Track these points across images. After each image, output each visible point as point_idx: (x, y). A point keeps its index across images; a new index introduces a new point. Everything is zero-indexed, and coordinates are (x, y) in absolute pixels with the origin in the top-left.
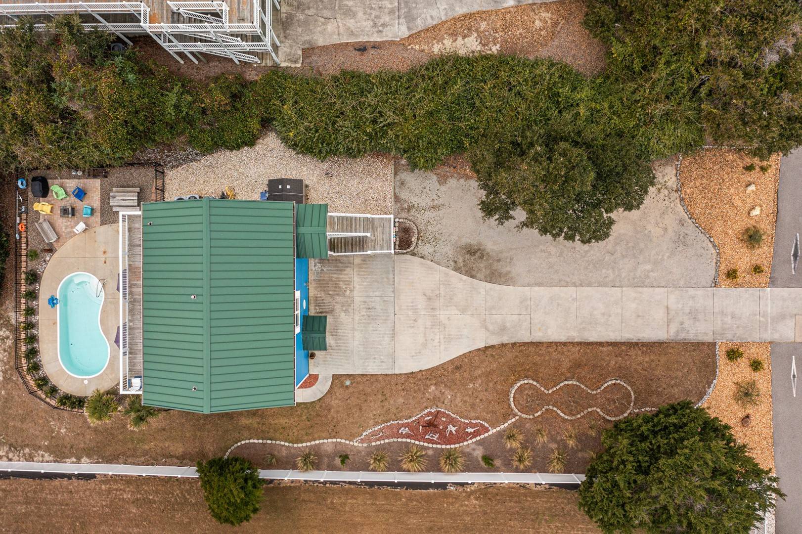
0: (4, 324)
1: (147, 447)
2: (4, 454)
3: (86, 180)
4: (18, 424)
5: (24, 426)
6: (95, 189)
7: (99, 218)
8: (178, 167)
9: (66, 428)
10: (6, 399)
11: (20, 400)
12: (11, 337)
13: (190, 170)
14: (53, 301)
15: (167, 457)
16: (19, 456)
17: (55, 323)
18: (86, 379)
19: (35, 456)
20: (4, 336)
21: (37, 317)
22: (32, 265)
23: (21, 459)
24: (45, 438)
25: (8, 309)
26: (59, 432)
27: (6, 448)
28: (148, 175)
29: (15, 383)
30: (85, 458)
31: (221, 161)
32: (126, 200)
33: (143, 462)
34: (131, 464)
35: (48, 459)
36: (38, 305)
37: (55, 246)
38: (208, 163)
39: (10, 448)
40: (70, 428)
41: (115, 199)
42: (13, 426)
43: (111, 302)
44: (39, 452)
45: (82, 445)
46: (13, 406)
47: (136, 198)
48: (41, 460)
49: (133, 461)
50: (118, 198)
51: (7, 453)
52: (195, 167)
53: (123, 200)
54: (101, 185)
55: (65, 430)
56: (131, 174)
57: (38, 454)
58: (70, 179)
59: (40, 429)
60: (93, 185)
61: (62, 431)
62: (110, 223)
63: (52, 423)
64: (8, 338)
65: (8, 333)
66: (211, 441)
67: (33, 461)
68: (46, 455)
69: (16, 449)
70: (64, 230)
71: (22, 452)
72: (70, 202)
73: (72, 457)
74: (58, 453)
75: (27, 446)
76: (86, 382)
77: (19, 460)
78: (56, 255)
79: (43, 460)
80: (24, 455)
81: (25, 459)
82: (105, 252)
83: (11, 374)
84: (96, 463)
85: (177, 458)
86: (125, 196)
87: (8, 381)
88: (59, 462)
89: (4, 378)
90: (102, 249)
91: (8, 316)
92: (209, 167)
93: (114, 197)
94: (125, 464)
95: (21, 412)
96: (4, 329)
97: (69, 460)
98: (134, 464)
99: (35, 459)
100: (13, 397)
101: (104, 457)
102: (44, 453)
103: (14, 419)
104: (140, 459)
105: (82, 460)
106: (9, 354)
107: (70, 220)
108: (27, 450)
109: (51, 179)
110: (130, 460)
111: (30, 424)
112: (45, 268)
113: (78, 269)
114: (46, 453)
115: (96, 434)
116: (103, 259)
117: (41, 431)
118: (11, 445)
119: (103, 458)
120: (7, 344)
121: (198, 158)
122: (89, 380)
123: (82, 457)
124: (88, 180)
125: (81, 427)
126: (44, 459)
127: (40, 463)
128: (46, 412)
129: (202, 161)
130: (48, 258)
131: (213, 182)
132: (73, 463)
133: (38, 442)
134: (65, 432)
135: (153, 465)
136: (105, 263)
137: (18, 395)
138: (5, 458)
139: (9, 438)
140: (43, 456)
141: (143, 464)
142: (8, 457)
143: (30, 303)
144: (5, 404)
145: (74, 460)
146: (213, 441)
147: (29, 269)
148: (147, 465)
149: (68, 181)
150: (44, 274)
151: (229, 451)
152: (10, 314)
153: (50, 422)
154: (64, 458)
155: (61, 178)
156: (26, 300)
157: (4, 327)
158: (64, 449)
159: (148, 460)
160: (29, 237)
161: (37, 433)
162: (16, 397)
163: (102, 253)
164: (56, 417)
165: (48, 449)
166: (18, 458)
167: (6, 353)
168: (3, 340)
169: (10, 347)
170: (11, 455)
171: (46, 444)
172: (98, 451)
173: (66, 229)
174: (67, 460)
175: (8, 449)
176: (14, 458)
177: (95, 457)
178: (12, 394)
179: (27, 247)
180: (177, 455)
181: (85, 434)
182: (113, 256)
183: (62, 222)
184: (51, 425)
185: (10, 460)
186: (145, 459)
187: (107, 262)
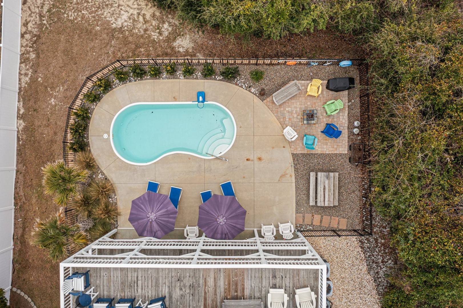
0: (176, 29)
1: (34, 201)
2: (29, 29)
3: (347, 136)
4: (61, 46)
5: (59, 54)
6: (335, 147)
7: (301, 152)
8: (362, 248)
9: (56, 105)
10: (91, 32)
11: (88, 49)
12: (161, 38)
13: (357, 262)
14: (202, 96)
15: (24, 223)
16: (27, 46)
17: (175, 99)
18: (109, 136)
19: (26, 66)
20: (163, 29)
21: (182, 77)
22: (246, 71)
23: (23, 49)
24: (46, 78)
25: (193, 34)
26: (51, 96)
27: (35, 31)
28: (352, 211)
29: (108, 44)
30: (23, 124)
31: (368, 298)
32: (324, 192)
33: (18, 194)
34: (17, 178)
35: (22, 81)
36: (197, 78)
37: (268, 99)
38: (365, 283)
39: (36, 35)
40: (55, 110)
41: (325, 179)
42: (60, 41)
43: (200, 166)
44: (31, 70)
45: (37, 123)
46: (82, 40)
47: (326, 205)
48: (22, 72)
49: (19, 181)
50: (327, 182)
51: (30, 32)
52: (360, 268)
53: (324, 189)
54: (341, 155)
55: (53, 103)
56: (354, 191)
57: (28, 70)
58: (349, 117)
59: (56, 73)
60: (341, 144)
61: (53, 100)
62: (295, 165)
63: (61, 88)
64: (160, 34)
65: (166, 33)
66: (40, 279)
67: (21, 63)
68: (27, 79)
69: (35, 42)
70: (287, 109)
71: (31, 49)
72: (321, 117)
73: (25, 109)
74: (29, 93)
75: (38, 56)
76: (105, 136)
77: (22, 46)
78: (257, 100)
79: (21, 75)
80: (28, 52)
81: (23, 54)
82: (260, 159)
83: (118, 38)
84: (18, 138)
85: (23, 236)
86: (329, 190)
87: (110, 34)
88: (19, 93)
89: (115, 29)
90: (263, 156)
91: (186, 33)
92: (361, 283)
93: (328, 177)
94: (17, 171)
95: (75, 49)
96: (170, 29)
97: (21, 106)
98: (17, 182)
99: (23, 65)
100: (92, 40)
101: (25, 148)
102: (29, 76)
103: (67, 41)
104: (21, 190)
105: (21, 121)
106: (142, 36)
107: (299, 117)
108: (33, 56)
109: (349, 94)
110: (21, 177)
111: (61, 61)
112: (241, 87)
113: (239, 127)
114: (30, 79)
115: (48, 142)
116: (251, 158)
117: (53, 74)
118: (39, 37)
119: (23, 145)
120: (153, 33)
121: (372, 272)
122: (108, 140)
123: (24, 121)
124: (347, 139)
125: (56, 124)
126: (23, 76)
127: (18, 71)
128: (74, 81)
129: (368, 277)
130: (253, 90)
131: (343, 289)
132: (19, 110)
133: (42, 69)
134: (51, 104)
135: (16, 204)
136: (247, 160)
137: (94, 47)
138: (24, 30)
139: (46, 34)
140: (26, 75)
141: (16, 193)
142: (25, 33)
143: (200, 68)
144: (85, 31)
145: (22, 111)
146: (40, 282)
147: (241, 68)
148: (15, 198)
149: (346, 114)
150: (234, 86)
151: (29, 300)
152: (188, 36)
153: (63, 86)
154: (24, 100)
155: (349, 107)
156: (202, 64)
157: (173, 30)
158: (32, 100)
159: (20, 200)
160: (279, 67)
161: (51, 69)
162: (92, 44)
163: (259, 156)
164: (69, 94)
165: (33, 81)
166: (24, 45)
167: (142, 32)
168: (158, 28)
169: (150, 36)
170: (28, 36)
171: (40, 79)
172: (30, 141)
173: (288, 112)
174: (22, 103)
175: (35, 33)
176: (25, 40)
177: (24, 137)
178: (96, 39)
179: (267, 64)
180: (26, 237)
181: (49, 128)
182: (256, 169)
183: (296, 108)
184: (59, 86)
185: (22, 36)
186: (21, 195)
187: (248, 162)
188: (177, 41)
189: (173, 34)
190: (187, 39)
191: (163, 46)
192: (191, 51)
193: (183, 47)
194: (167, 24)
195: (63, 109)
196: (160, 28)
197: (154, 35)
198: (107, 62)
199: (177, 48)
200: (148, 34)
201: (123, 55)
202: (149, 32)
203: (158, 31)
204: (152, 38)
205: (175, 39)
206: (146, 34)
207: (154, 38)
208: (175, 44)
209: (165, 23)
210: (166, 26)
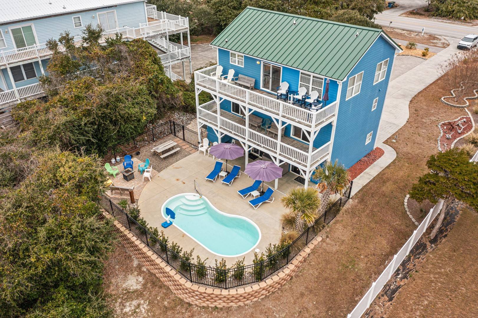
0: (124, 300)
7: (154, 170)
12: (142, 302)
20: (133, 308)
54: (139, 159)
62: (164, 168)
64: (139, 305)
65: (135, 303)
82: (178, 180)
86: (164, 145)
90: (174, 180)
91: (123, 289)
93: (157, 148)
96: (128, 304)
116: (181, 183)
120: (143, 311)
125: (295, 303)
152: (124, 286)
157: (127, 301)
163: (176, 181)
168: (135, 312)
182: (186, 178)
187: (185, 182)
188: (135, 288)
189: (131, 298)
190: (127, 284)
191: (148, 293)
192: (136, 273)
193: (137, 280)
194: (124, 310)
195: (279, 308)
196: (133, 311)
197: (144, 308)
198: (202, 315)
199: (142, 283)
200: (147, 314)
201: (184, 311)
202: (145, 315)
203: (137, 310)
204: (149, 307)
205: (136, 291)
206: (148, 315)
207: (147, 306)
208: (139, 287)
209: (125, 313)
210: (127, 309)
